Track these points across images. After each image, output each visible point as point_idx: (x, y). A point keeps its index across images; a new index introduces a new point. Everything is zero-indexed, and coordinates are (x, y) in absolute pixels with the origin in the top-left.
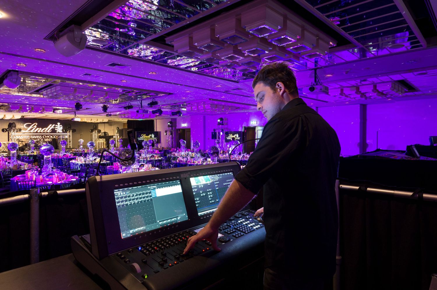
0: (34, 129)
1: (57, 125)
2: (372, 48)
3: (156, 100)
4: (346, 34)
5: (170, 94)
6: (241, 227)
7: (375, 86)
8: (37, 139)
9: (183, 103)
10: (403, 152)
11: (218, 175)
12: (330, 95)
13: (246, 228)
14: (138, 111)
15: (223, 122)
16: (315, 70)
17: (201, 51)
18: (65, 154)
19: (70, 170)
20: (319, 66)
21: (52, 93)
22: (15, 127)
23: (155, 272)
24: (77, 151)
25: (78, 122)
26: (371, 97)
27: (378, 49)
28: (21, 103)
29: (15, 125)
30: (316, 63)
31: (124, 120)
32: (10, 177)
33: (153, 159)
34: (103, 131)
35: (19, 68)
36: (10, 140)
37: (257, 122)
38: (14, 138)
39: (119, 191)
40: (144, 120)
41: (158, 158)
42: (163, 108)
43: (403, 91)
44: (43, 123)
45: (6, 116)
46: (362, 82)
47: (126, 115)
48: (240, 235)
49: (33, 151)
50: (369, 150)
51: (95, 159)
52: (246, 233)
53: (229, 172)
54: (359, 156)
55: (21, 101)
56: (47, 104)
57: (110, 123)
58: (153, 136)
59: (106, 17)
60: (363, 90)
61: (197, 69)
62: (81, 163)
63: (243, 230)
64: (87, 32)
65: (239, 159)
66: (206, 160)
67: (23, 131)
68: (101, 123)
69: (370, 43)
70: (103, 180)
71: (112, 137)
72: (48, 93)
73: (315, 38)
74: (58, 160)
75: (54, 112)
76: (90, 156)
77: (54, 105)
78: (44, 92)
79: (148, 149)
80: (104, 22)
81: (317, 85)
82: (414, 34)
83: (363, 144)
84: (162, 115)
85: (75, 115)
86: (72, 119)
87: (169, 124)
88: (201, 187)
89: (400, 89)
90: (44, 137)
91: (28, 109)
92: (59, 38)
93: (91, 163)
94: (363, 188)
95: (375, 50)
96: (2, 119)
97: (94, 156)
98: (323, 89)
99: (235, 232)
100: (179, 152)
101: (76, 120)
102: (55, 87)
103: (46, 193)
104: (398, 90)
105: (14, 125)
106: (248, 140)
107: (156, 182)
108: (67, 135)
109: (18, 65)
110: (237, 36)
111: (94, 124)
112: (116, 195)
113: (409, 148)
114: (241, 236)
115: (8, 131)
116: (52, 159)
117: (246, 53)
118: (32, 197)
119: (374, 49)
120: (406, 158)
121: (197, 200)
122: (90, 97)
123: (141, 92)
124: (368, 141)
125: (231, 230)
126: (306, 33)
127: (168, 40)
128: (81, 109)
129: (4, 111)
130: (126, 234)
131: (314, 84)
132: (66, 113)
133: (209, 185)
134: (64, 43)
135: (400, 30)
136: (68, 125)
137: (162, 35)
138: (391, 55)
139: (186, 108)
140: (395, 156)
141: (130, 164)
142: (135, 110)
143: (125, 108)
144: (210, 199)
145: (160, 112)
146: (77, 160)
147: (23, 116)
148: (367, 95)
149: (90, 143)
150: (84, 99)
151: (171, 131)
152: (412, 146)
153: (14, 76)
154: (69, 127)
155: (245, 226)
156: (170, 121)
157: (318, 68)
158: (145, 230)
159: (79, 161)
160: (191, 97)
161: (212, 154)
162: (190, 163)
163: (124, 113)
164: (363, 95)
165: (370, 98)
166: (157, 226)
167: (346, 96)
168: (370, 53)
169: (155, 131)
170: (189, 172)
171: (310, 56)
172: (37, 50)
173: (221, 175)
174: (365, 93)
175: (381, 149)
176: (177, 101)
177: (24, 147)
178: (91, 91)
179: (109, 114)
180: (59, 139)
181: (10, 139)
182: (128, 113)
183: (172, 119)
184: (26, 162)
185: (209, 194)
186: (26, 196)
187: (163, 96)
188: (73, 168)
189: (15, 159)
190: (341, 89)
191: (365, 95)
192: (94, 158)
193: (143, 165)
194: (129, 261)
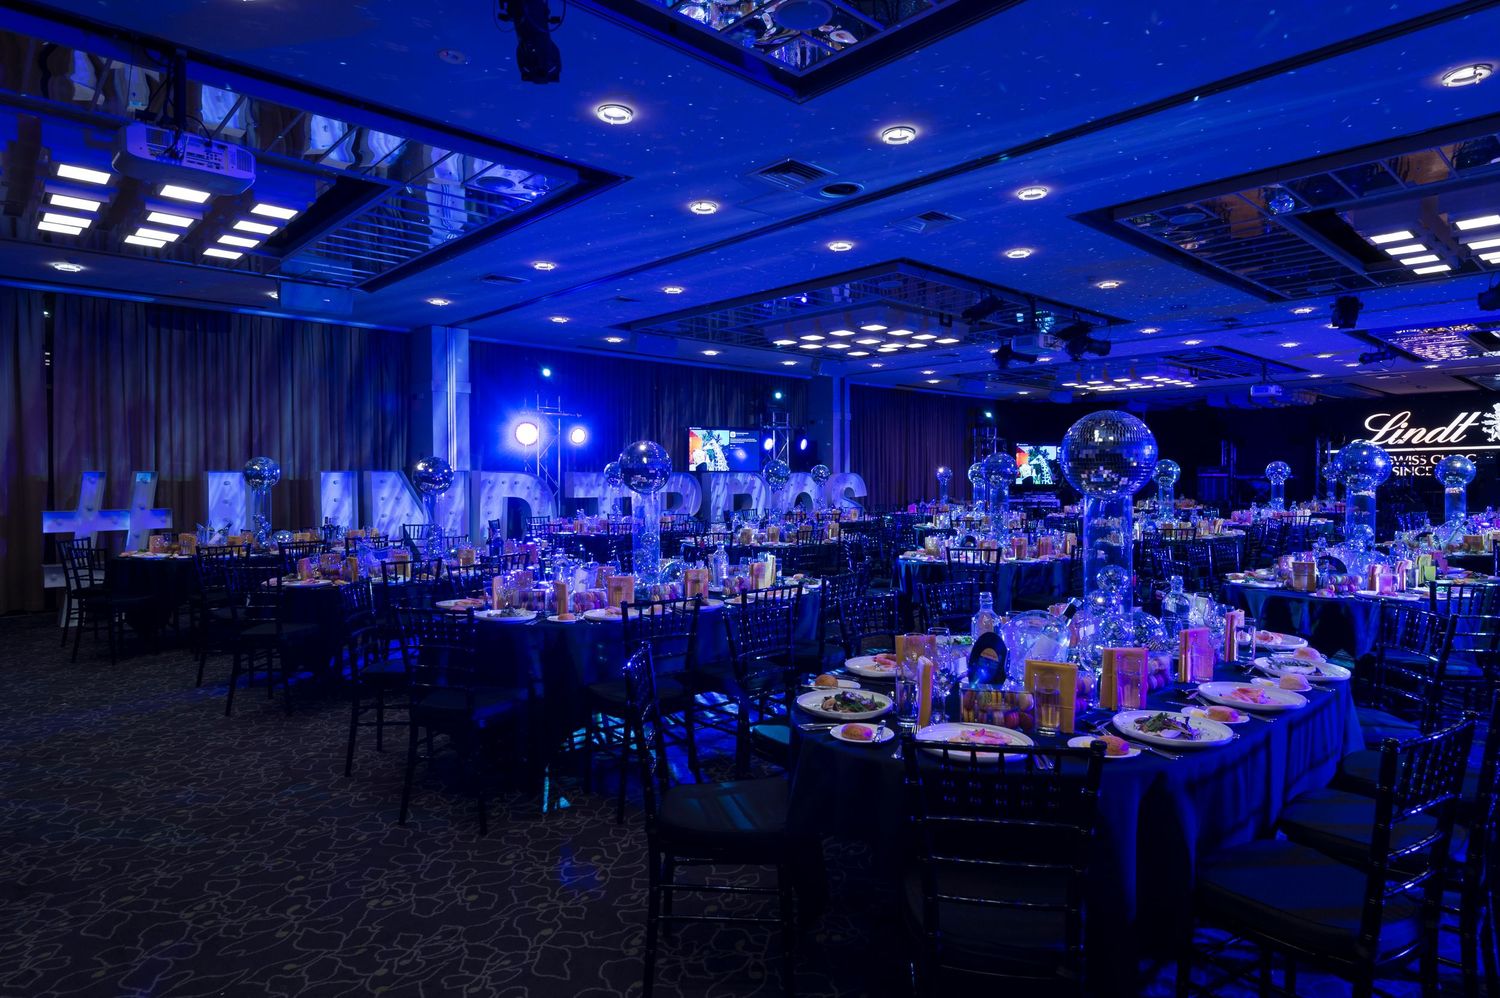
0: (1399, 432)
1: (1493, 411)
44: (1432, 407)
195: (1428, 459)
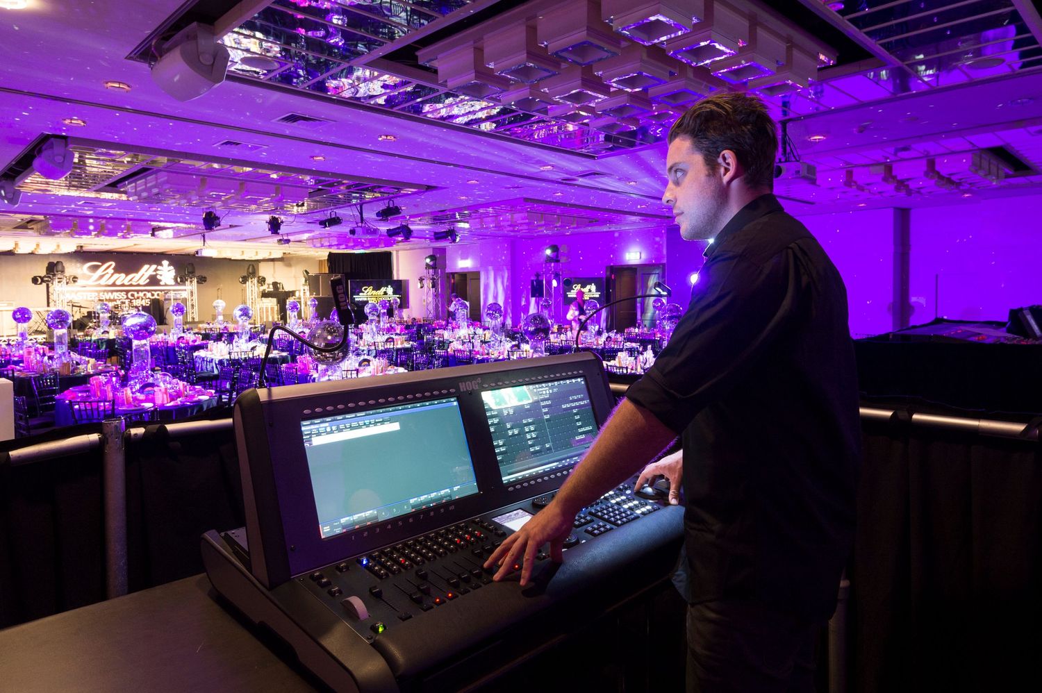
0: (107, 276)
1: (161, 265)
2: (923, 67)
3: (398, 202)
4: (860, 35)
5: (430, 188)
6: (606, 509)
7: (931, 164)
8: (115, 300)
9: (460, 210)
10: (999, 325)
11: (550, 384)
12: (819, 186)
13: (617, 512)
14: (353, 232)
15: (557, 256)
16: (784, 124)
17: (503, 83)
18: (183, 337)
19: (195, 374)
20: (792, 115)
21: (147, 190)
22: (63, 271)
23: (401, 618)
24: (211, 329)
25: (211, 258)
26: (922, 191)
27: (938, 69)
28: (76, 214)
29: (63, 267)
30: (786, 107)
31: (320, 253)
32: (55, 392)
33: (392, 347)
34: (270, 280)
35: (69, 128)
36: (52, 304)
37: (640, 253)
38: (62, 297)
39: (311, 424)
40: (367, 251)
41: (402, 343)
42: (413, 223)
43: (1002, 173)
44: (128, 261)
45: (41, 246)
46: (899, 154)
47: (323, 240)
48: (602, 529)
49: (107, 329)
50: (915, 320)
51: (253, 349)
52: (618, 525)
53: (576, 377)
54: (891, 337)
55: (74, 210)
56: (136, 217)
57: (285, 260)
58: (390, 290)
59: (274, 3)
60: (901, 172)
61: (494, 125)
62: (221, 358)
63: (611, 517)
64: (228, 40)
65: (598, 344)
66: (519, 348)
67: (80, 282)
68: (265, 260)
69: (919, 55)
70: (275, 397)
71: (292, 293)
72: (138, 189)
73: (782, 46)
74: (166, 351)
75: (153, 235)
76: (241, 341)
77: (153, 219)
78: (130, 187)
79: (379, 322)
80: (268, 14)
81: (789, 161)
82: (1027, 31)
83: (902, 307)
84: (411, 239)
85: (204, 241)
86: (197, 252)
87: (428, 260)
88: (508, 414)
89: (994, 169)
90: (133, 295)
91: (91, 228)
92: (161, 56)
93: (243, 357)
94: (902, 415)
95: (931, 72)
96: (32, 253)
97: (250, 339)
98: (804, 172)
99: (592, 521)
100: (453, 329)
101: (206, 253)
102: (154, 176)
103: (141, 431)
104: (989, 173)
105: (60, 268)
106: (618, 298)
107: (400, 401)
108: (185, 290)
109: (67, 122)
110: (591, 44)
111: (250, 263)
112: (306, 433)
113: (1016, 316)
114: (605, 532)
115: (47, 281)
116: (151, 346)
117: (614, 85)
118: (107, 439)
119: (930, 69)
120: (1008, 339)
121: (499, 446)
122: (239, 197)
123: (360, 186)
124: (914, 299)
125: (582, 518)
126: (760, 32)
127: (423, 55)
128: (218, 228)
129: (36, 234)
130: (332, 527)
131: (780, 160)
132: (182, 236)
133: (528, 410)
134: (174, 67)
135: (995, 22)
136: (188, 266)
137: (408, 45)
138: (972, 84)
139: (468, 222)
140: (979, 334)
141: (338, 359)
142: (344, 229)
143: (323, 223)
144: (530, 443)
145: (407, 233)
146: (211, 351)
147: (81, 247)
148: (912, 185)
149: (241, 310)
150: (225, 203)
151: (433, 279)
152: (1021, 310)
153: (58, 147)
154: (190, 270)
155: (616, 507)
156: (432, 254)
157: (790, 120)
158: (376, 517)
159: (214, 352)
160: (480, 196)
161: (532, 334)
162: (478, 356)
163: (321, 237)
164: (901, 184)
165: (919, 192)
166: (405, 507)
167: (861, 188)
168: (920, 81)
169: (395, 278)
170: (479, 379)
171: (771, 88)
172: (110, 84)
173: (556, 383)
174: (908, 180)
175: (945, 317)
176: (447, 206)
177: (86, 320)
178: (241, 184)
179: (285, 238)
180: (166, 300)
181: (50, 301)
182: (330, 236)
183: (435, 249)
184: (90, 356)
185: (527, 430)
186: (94, 437)
187: (414, 193)
188: (202, 370)
189: (65, 348)
190: (847, 171)
191: (908, 185)
192: (252, 344)
193: (368, 361)
194: (340, 592)
195: (127, 295)
